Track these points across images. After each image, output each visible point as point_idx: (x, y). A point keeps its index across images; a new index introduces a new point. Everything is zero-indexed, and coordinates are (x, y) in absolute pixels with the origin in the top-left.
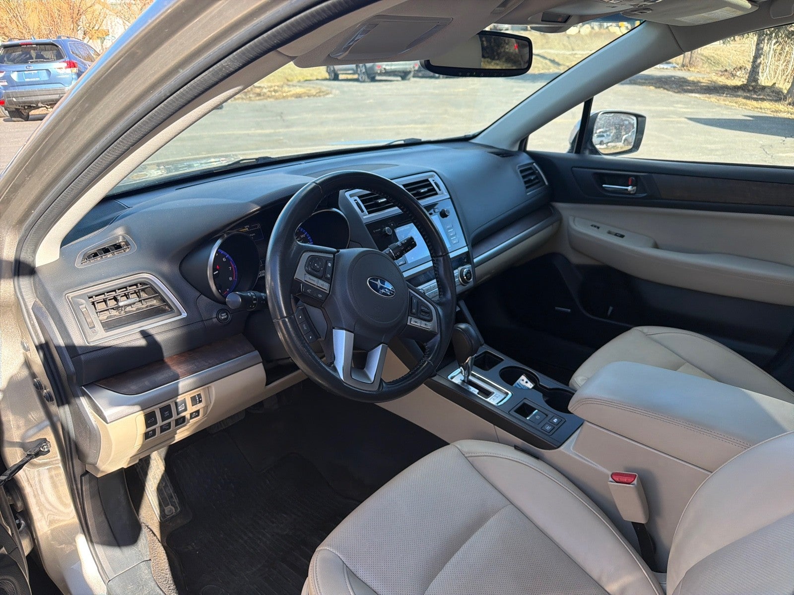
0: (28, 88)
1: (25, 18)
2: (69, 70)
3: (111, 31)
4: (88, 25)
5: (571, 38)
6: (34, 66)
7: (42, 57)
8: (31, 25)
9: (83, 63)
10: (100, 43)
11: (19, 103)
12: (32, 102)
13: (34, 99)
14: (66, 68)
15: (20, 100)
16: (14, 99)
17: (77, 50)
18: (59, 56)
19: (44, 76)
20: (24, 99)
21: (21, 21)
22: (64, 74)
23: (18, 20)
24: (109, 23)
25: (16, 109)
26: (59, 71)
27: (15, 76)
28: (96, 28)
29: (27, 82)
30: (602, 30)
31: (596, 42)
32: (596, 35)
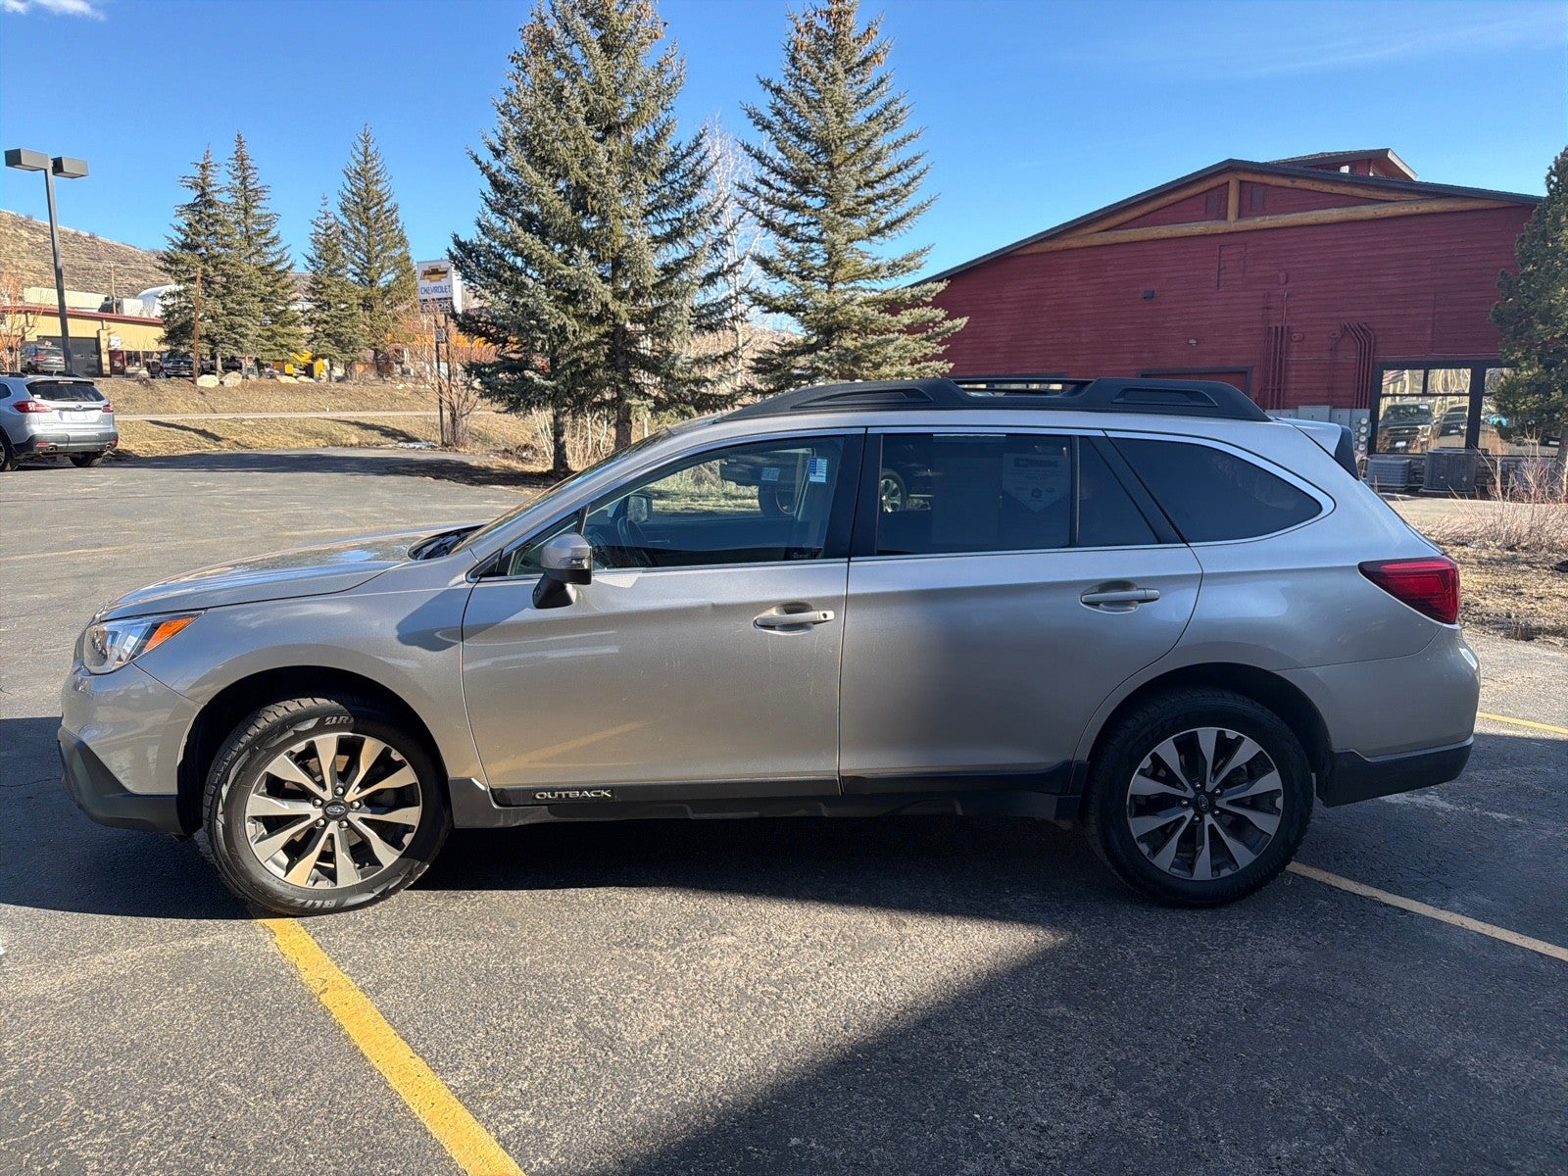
5: (208, 394)
30: (264, 380)
31: (257, 398)
32: (253, 386)
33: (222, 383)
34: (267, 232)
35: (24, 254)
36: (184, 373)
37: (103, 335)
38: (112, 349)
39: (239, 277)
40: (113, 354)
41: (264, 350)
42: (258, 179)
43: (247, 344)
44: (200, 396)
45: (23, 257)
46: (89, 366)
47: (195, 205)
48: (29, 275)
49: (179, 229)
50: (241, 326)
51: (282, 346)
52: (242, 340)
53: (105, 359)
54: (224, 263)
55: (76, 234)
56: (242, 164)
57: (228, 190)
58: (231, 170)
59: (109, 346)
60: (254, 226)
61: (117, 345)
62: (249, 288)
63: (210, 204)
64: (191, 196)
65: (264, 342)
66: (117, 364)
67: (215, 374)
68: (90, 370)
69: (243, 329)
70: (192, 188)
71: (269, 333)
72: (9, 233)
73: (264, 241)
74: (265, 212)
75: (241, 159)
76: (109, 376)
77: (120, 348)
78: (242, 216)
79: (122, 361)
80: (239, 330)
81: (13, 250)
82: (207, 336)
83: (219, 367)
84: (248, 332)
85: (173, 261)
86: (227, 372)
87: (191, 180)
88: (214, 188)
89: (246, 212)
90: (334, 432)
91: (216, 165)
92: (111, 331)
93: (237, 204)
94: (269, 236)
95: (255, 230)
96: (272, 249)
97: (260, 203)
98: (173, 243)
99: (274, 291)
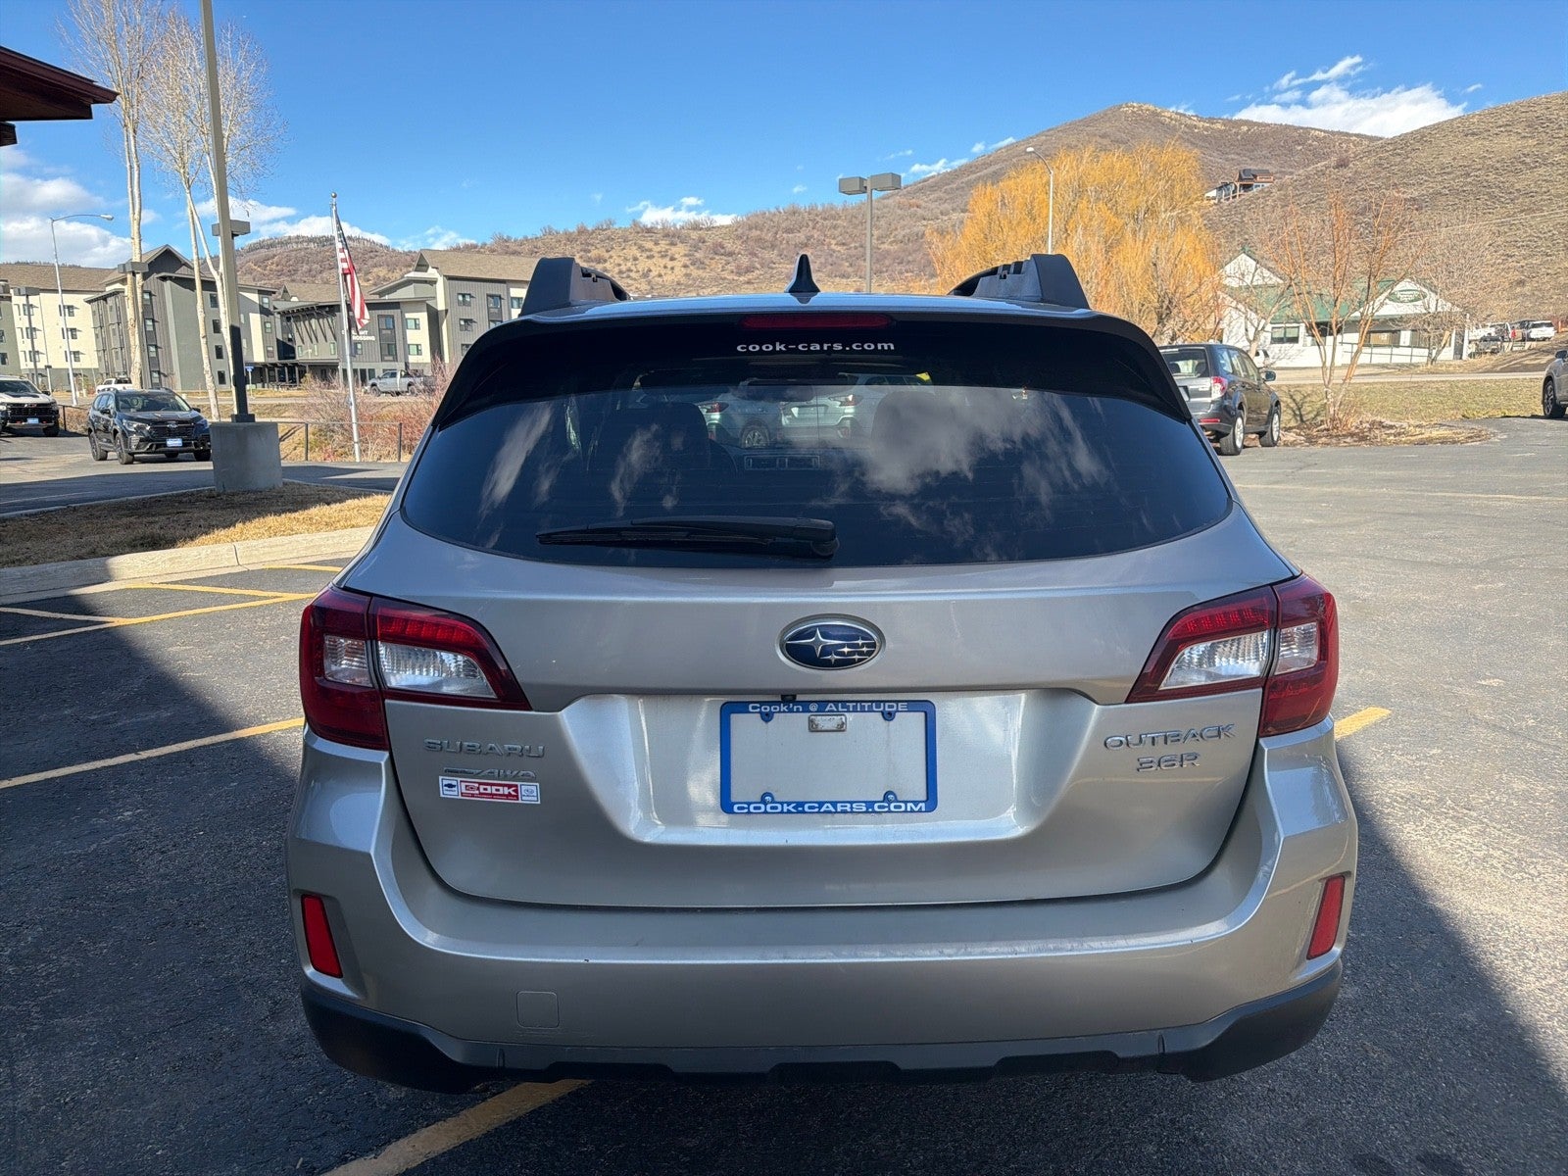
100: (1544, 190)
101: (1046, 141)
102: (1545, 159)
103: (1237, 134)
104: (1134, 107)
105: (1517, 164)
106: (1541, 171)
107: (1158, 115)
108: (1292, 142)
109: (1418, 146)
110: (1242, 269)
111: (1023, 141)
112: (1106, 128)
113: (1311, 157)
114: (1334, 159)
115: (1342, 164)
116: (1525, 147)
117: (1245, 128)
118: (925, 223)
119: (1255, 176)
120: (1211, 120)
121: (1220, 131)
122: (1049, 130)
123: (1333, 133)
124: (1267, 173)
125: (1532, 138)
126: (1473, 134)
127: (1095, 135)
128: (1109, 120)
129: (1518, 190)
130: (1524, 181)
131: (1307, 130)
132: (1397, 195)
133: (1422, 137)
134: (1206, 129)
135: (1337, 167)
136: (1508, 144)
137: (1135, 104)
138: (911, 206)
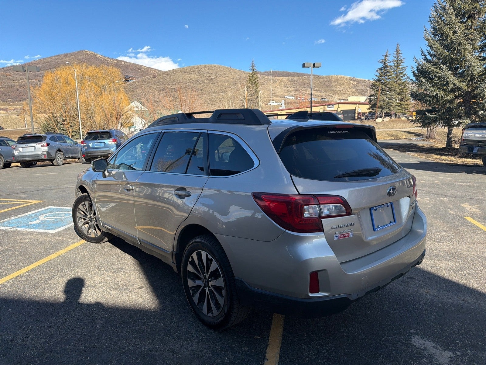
0: (95, 150)
1: (95, 118)
2: (113, 143)
3: (134, 123)
4: (124, 121)
5: (378, 124)
6: (99, 141)
7: (103, 137)
8: (96, 121)
9: (119, 140)
10: (128, 129)
11: (91, 156)
12: (96, 156)
13: (97, 154)
14: (112, 142)
15: (91, 155)
16: (89, 154)
17: (118, 134)
18: (110, 137)
19: (103, 145)
20: (93, 154)
21: (92, 119)
22: (111, 144)
23: (91, 119)
24: (134, 119)
25: (89, 158)
26: (109, 143)
27: (91, 145)
28: (128, 122)
29: (96, 147)
30: (397, 119)
31: (393, 124)
32: (393, 121)
33: (383, 120)
34: (402, 73)
35: (351, 88)
36: (373, 118)
37: (357, 108)
38: (359, 112)
39: (392, 88)
40: (359, 114)
41: (397, 110)
42: (402, 57)
43: (392, 108)
44: (376, 125)
45: (350, 89)
46: (352, 117)
47: (382, 68)
48: (351, 93)
49: (377, 76)
50: (390, 103)
51: (403, 108)
52: (390, 107)
53: (356, 115)
54: (388, 84)
55: (365, 80)
56: (398, 53)
57: (393, 61)
58: (394, 55)
59: (358, 111)
60: (399, 71)
61: (360, 111)
62: (395, 91)
63: (386, 67)
64: (381, 65)
65: (397, 107)
66: (359, 116)
67: (382, 118)
68: (353, 118)
69: (391, 104)
70: (381, 63)
71: (399, 104)
72: (348, 82)
73: (402, 76)
74: (403, 66)
75: (398, 51)
76: (357, 120)
77: (361, 112)
78: (396, 69)
79: (361, 116)
80: (390, 104)
81: (348, 87)
82: (380, 107)
83: (383, 116)
84: (393, 105)
85: (374, 86)
86: (385, 117)
87: (381, 60)
88: (388, 62)
89: (397, 67)
90: (398, 135)
91: (389, 55)
92: (359, 107)
93: (395, 65)
94: (403, 74)
95: (399, 72)
96: (404, 78)
97: (402, 64)
98: (374, 80)
99: (402, 91)
100: (204, 89)
101: (58, 59)
102: (203, 81)
103: (121, 64)
104: (87, 52)
105: (197, 82)
106: (203, 84)
107: (96, 55)
108: (138, 68)
109: (173, 74)
110: (136, 105)
111: (49, 57)
112: (79, 57)
113: (143, 74)
114: (152, 76)
115: (154, 77)
116: (198, 78)
117: (123, 63)
118: (14, 82)
119: (130, 78)
120: (113, 59)
121: (116, 63)
122: (58, 55)
123: (148, 67)
124: (132, 77)
125: (199, 75)
126: (186, 73)
127: (75, 59)
128: (79, 55)
129: (198, 89)
130: (199, 86)
131: (141, 66)
132: (170, 87)
133: (174, 72)
134: (112, 62)
135: (153, 77)
136: (194, 76)
137: (88, 51)
138: (7, 75)
